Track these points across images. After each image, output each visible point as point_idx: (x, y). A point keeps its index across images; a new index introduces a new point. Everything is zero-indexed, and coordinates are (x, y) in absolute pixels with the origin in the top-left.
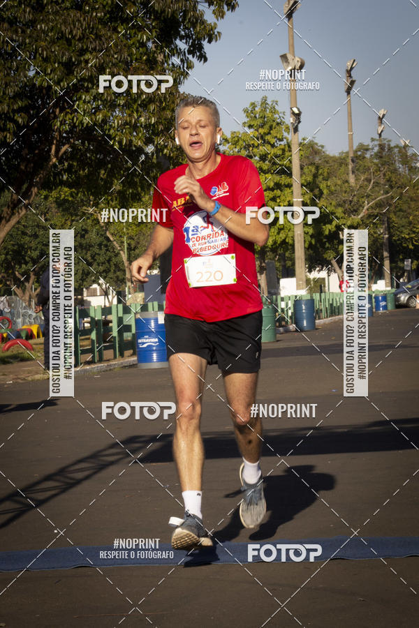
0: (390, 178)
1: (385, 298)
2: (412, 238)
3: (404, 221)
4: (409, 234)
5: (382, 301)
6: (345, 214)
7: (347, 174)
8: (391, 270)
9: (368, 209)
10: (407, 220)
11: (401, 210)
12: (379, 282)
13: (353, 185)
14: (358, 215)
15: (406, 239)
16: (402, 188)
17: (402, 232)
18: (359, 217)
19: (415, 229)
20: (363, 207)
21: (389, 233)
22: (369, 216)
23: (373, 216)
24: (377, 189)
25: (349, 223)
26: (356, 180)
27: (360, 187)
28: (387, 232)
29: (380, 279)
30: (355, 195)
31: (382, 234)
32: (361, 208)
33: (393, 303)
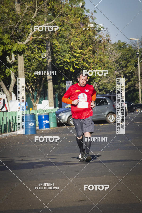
0: (53, 7)
1: (47, 117)
2: (73, 62)
3: (66, 47)
4: (70, 58)
5: (45, 120)
6: (11, 39)
7: (14, 3)
8: (55, 90)
9: (33, 35)
10: (68, 45)
11: (62, 37)
12: (43, 102)
13: (19, 13)
14: (24, 41)
15: (68, 63)
16: (63, 16)
17: (64, 57)
18: (25, 43)
19: (76, 54)
20: (29, 34)
21: (53, 57)
22: (34, 42)
23: (38, 41)
24: (41, 17)
25: (15, 49)
26: (21, 8)
27: (26, 15)
28: (50, 57)
29: (44, 99)
30: (20, 23)
31: (46, 58)
32: (27, 34)
33: (56, 121)
